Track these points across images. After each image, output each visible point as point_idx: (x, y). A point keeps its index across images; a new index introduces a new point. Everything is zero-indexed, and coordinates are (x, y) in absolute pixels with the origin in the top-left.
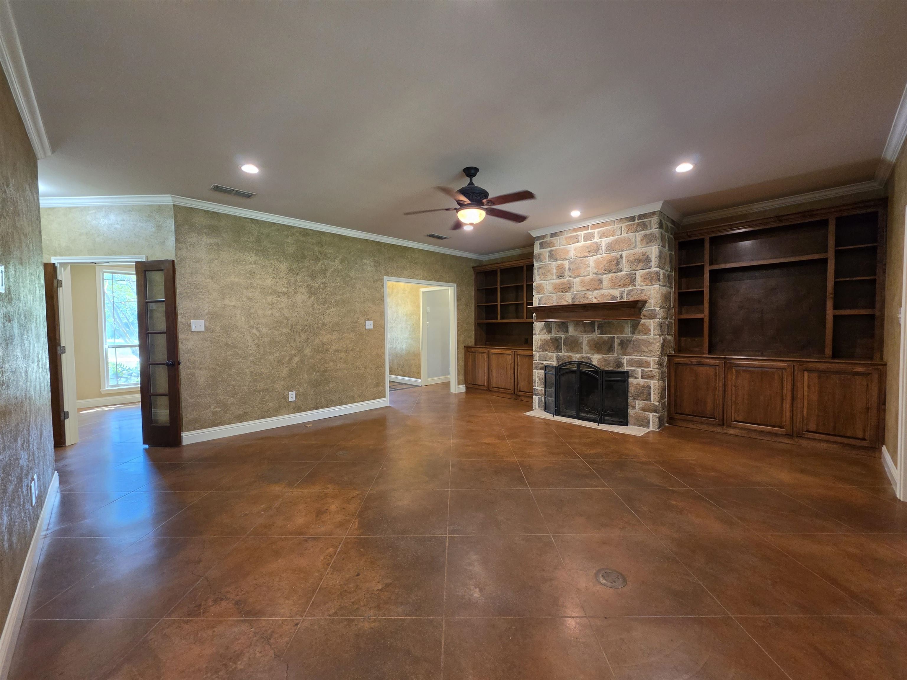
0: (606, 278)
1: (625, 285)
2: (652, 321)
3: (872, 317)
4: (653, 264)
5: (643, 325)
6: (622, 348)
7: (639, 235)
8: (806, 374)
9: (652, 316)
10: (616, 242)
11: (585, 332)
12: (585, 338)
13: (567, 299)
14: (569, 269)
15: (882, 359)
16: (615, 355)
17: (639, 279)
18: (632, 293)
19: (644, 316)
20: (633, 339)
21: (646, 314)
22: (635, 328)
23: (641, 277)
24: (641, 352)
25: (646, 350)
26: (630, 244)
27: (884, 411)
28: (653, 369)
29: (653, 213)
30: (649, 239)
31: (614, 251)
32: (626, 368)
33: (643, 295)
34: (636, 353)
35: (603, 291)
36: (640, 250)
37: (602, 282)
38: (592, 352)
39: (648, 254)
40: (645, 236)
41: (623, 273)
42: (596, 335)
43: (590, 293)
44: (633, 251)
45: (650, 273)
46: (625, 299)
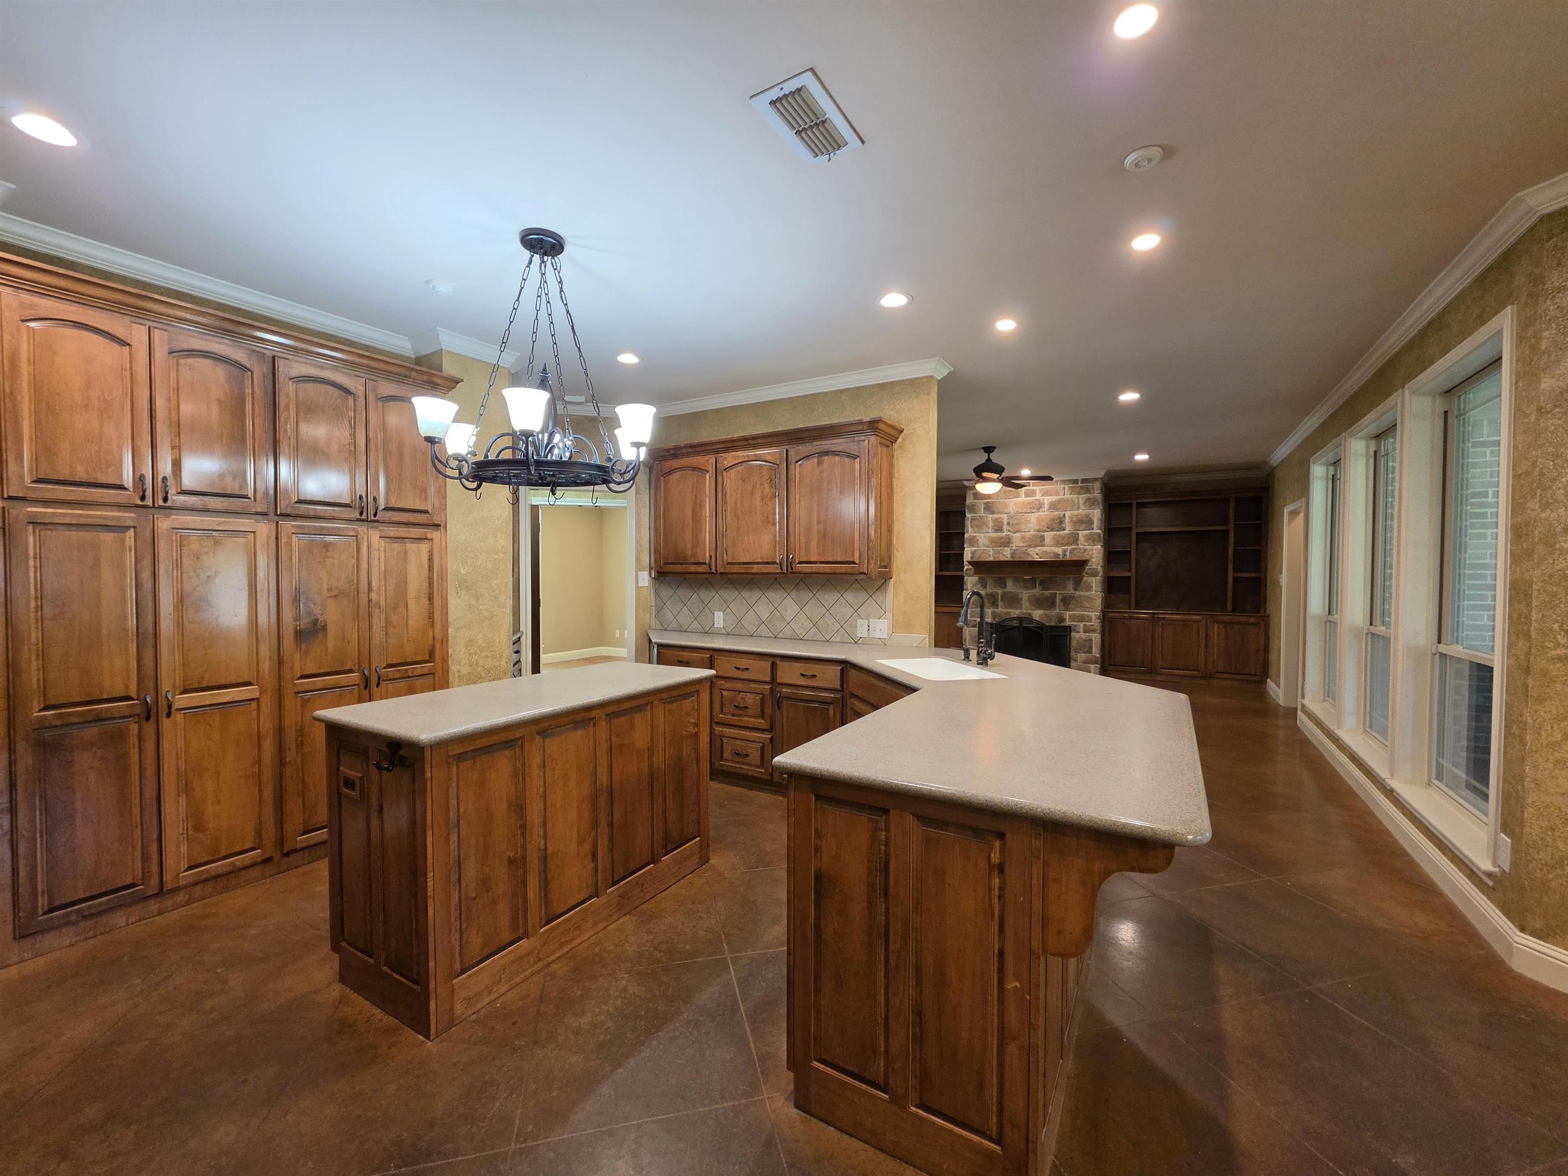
0: (1049, 536)
1: (1068, 544)
2: (1093, 578)
3: (1258, 579)
4: (1095, 526)
5: (1086, 582)
6: (1064, 603)
7: (1082, 498)
8: (1216, 625)
9: (1094, 574)
10: (1060, 501)
11: (1026, 588)
12: (1025, 595)
13: (1005, 554)
14: (1008, 524)
15: (1265, 612)
16: (1057, 611)
17: (1081, 538)
18: (1075, 551)
19: (1087, 573)
20: (1075, 595)
21: (1089, 572)
22: (1078, 584)
23: (1084, 537)
24: (1083, 608)
25: (1088, 606)
26: (1073, 506)
27: (1268, 651)
28: (1095, 623)
29: (1096, 479)
30: (1091, 503)
31: (1057, 510)
32: (1068, 623)
33: (1086, 554)
34: (1078, 609)
35: (1045, 548)
36: (1082, 511)
37: (1044, 540)
38: (1033, 608)
39: (1091, 516)
40: (1088, 499)
41: (1066, 532)
42: (1037, 591)
43: (1032, 549)
44: (1076, 512)
45: (1092, 534)
46: (1068, 558)
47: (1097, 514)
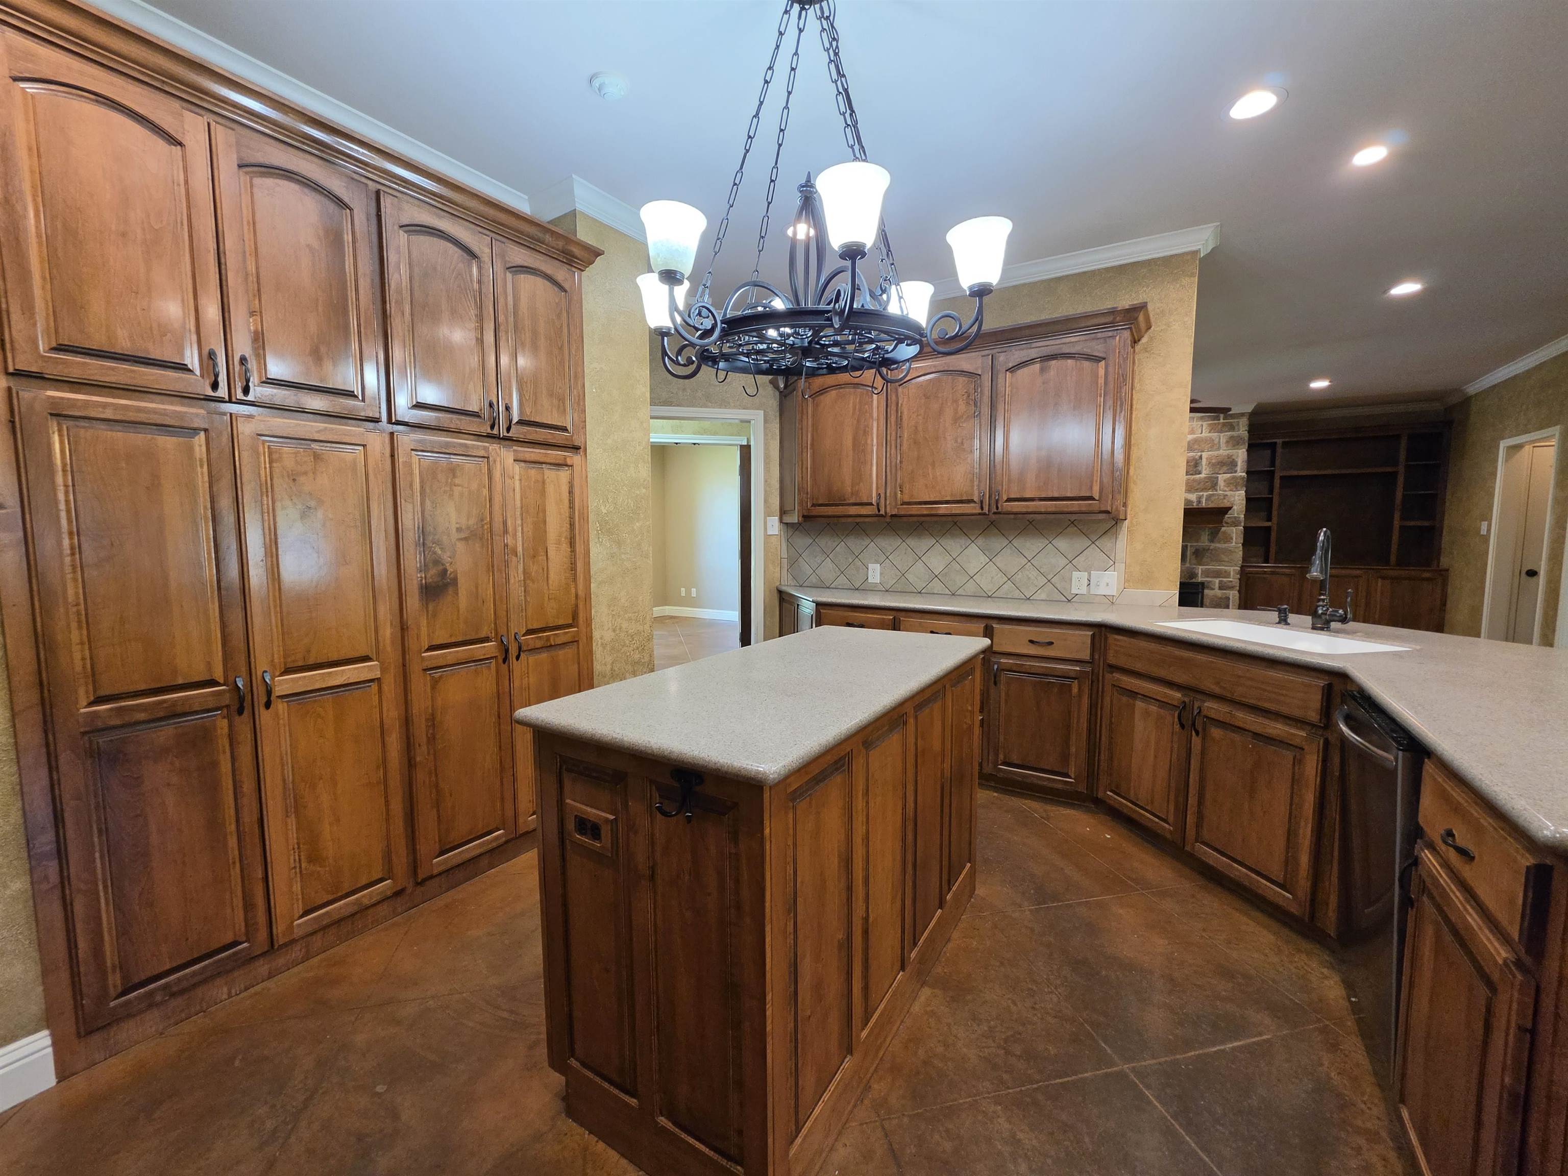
1: (1205, 489)
2: (1234, 529)
3: (1431, 529)
4: (1239, 468)
5: (1224, 532)
6: (1197, 557)
7: (1224, 437)
8: (1380, 582)
9: (1235, 524)
10: (1196, 441)
15: (1438, 566)
16: (1188, 565)
17: (1221, 483)
18: (1213, 498)
19: (1227, 523)
20: (1211, 548)
21: (1229, 521)
22: (1214, 536)
23: (1225, 481)
24: (1220, 561)
25: (1227, 559)
26: (1213, 446)
27: (1445, 610)
28: (1234, 579)
29: (1242, 415)
30: (1234, 442)
31: (1193, 450)
32: (1200, 579)
33: (1225, 501)
34: (1214, 563)
36: (1224, 452)
39: (1234, 457)
40: (1232, 437)
41: (1203, 476)
44: (1216, 453)
45: (1234, 478)
46: (1204, 505)
47: (1241, 455)
